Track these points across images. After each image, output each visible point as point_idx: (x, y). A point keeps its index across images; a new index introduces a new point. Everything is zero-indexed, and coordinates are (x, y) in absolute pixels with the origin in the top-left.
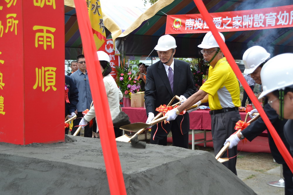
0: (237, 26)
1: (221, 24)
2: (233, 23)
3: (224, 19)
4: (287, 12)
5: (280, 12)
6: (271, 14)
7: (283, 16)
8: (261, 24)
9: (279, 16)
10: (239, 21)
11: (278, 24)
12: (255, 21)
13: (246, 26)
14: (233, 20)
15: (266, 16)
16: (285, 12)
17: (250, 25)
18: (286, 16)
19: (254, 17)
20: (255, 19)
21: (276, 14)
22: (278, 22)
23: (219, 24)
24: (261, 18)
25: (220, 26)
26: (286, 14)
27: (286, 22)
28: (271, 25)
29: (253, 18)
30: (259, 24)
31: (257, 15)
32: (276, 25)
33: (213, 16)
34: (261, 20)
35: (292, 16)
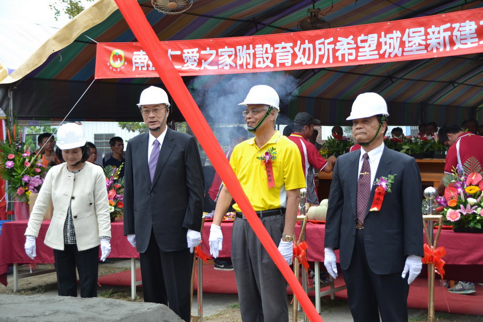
0: (227, 65)
1: (198, 61)
2: (220, 59)
3: (203, 52)
4: (309, 43)
5: (299, 42)
6: (283, 44)
7: (304, 49)
8: (268, 63)
9: (296, 49)
10: (230, 56)
11: (296, 62)
12: (257, 56)
13: (241, 66)
14: (220, 54)
15: (275, 49)
16: (307, 41)
17: (249, 64)
18: (309, 48)
19: (256, 49)
20: (257, 53)
21: (291, 44)
22: (296, 60)
23: (195, 61)
24: (266, 52)
25: (196, 64)
26: (307, 45)
27: (309, 59)
28: (285, 63)
29: (253, 51)
30: (264, 62)
31: (261, 46)
32: (293, 64)
33: (182, 47)
34: (267, 55)
35: (320, 50)
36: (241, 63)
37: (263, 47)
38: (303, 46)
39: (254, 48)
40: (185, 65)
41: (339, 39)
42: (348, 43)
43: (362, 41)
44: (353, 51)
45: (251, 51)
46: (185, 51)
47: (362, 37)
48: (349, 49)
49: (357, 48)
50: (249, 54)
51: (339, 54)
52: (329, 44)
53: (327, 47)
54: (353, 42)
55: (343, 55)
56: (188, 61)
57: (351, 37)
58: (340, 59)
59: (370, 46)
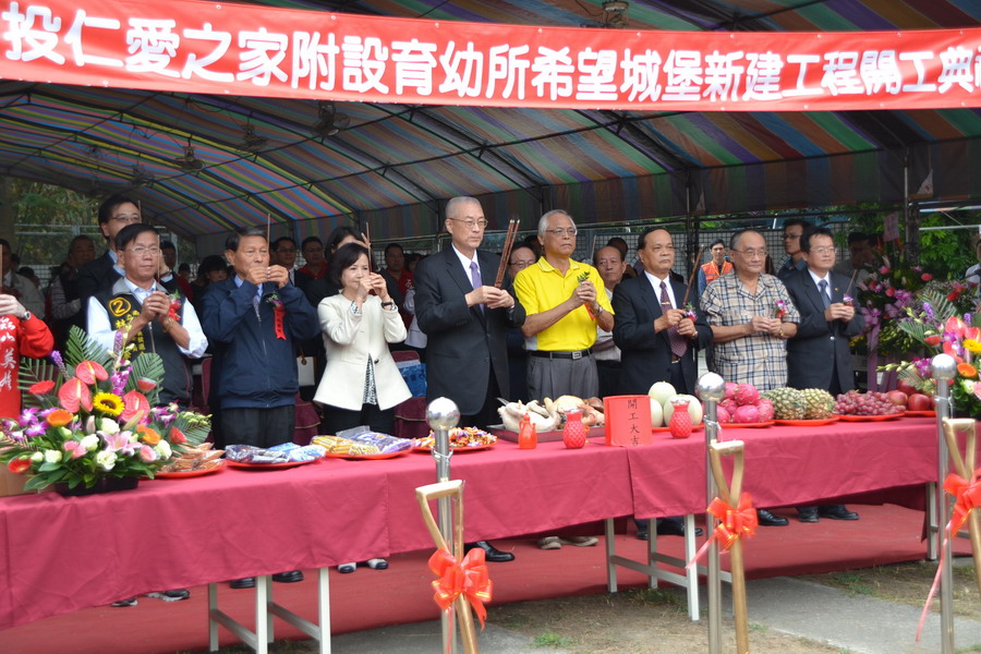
0: (261, 75)
1: (173, 54)
2: (243, 56)
3: (189, 33)
4: (476, 49)
5: (451, 45)
6: (415, 44)
7: (463, 62)
8: (374, 81)
9: (444, 59)
10: (271, 53)
11: (443, 88)
12: (346, 63)
13: (304, 82)
14: (242, 44)
15: (392, 51)
16: (471, 45)
17: (325, 79)
18: (475, 62)
19: (344, 47)
20: (345, 55)
21: (433, 47)
22: (442, 82)
23: (165, 52)
24: (372, 57)
25: (166, 60)
26: (471, 54)
27: (472, 84)
28: (415, 88)
29: (337, 50)
30: (364, 79)
31: (358, 39)
32: (435, 92)
33: (125, 11)
34: (373, 64)
35: (498, 67)
36: (303, 73)
37: (363, 43)
38: (460, 55)
39: (339, 42)
41: (542, 50)
42: (559, 63)
43: (588, 62)
44: (568, 80)
45: (331, 49)
46: (133, 21)
47: (587, 53)
48: (559, 74)
49: (576, 75)
50: (325, 55)
51: (537, 82)
52: (518, 57)
53: (514, 63)
54: (569, 61)
55: (547, 86)
56: (139, 50)
57: (566, 50)
58: (540, 93)
59: (600, 73)
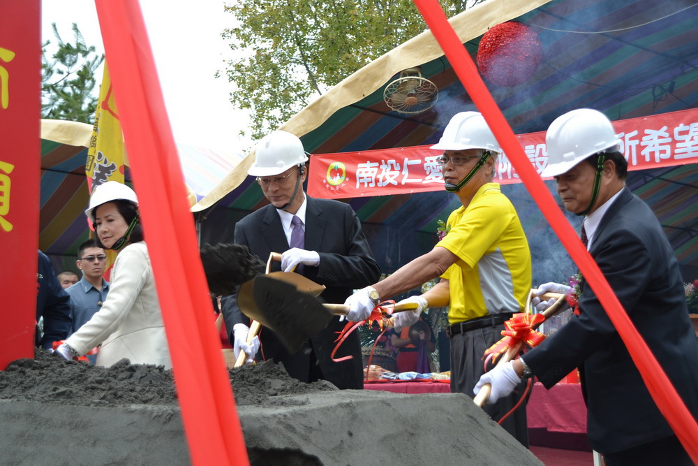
13: (505, 175)
19: (526, 152)
24: (540, 155)
31: (533, 147)
33: (423, 154)
34: (541, 159)
36: (504, 171)
37: (535, 148)
40: (427, 178)
41: (647, 131)
42: (660, 137)
43: (681, 133)
44: (668, 148)
46: (427, 159)
47: (681, 127)
48: (661, 145)
49: (674, 143)
51: (646, 152)
52: (631, 139)
53: (628, 143)
54: (667, 135)
55: (652, 154)
56: (430, 172)
57: (665, 128)
58: (648, 159)
59: (692, 139)
